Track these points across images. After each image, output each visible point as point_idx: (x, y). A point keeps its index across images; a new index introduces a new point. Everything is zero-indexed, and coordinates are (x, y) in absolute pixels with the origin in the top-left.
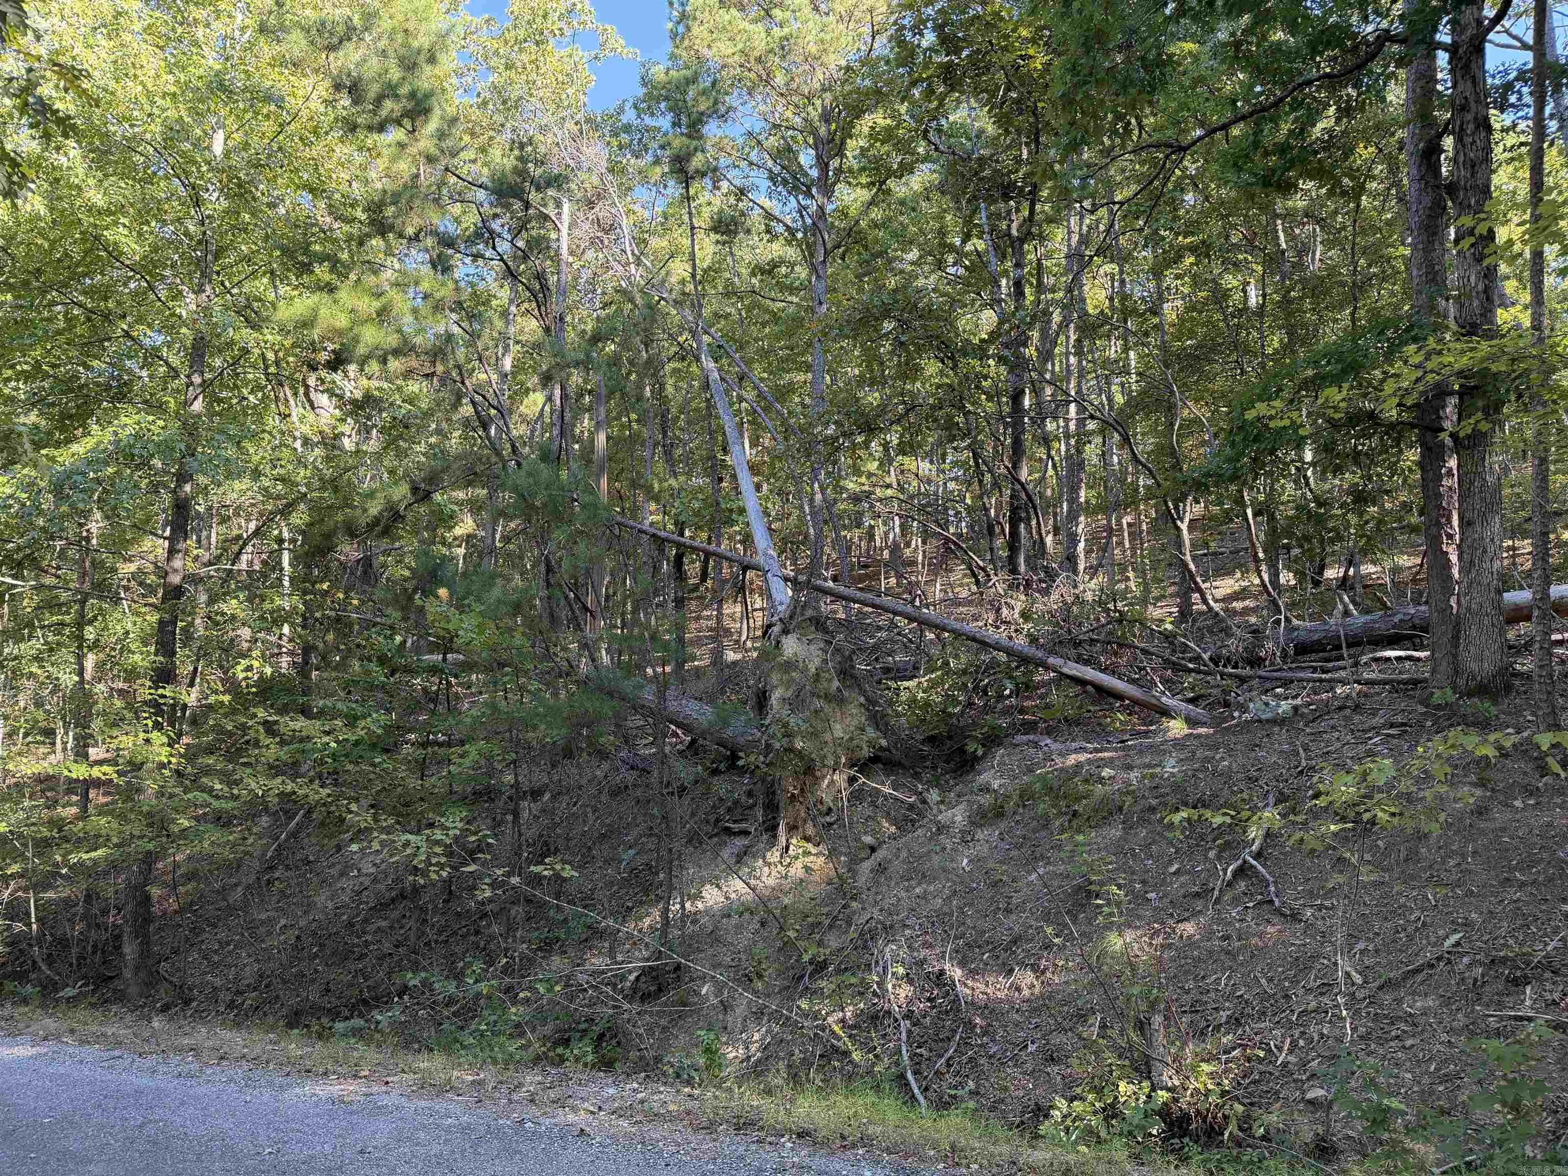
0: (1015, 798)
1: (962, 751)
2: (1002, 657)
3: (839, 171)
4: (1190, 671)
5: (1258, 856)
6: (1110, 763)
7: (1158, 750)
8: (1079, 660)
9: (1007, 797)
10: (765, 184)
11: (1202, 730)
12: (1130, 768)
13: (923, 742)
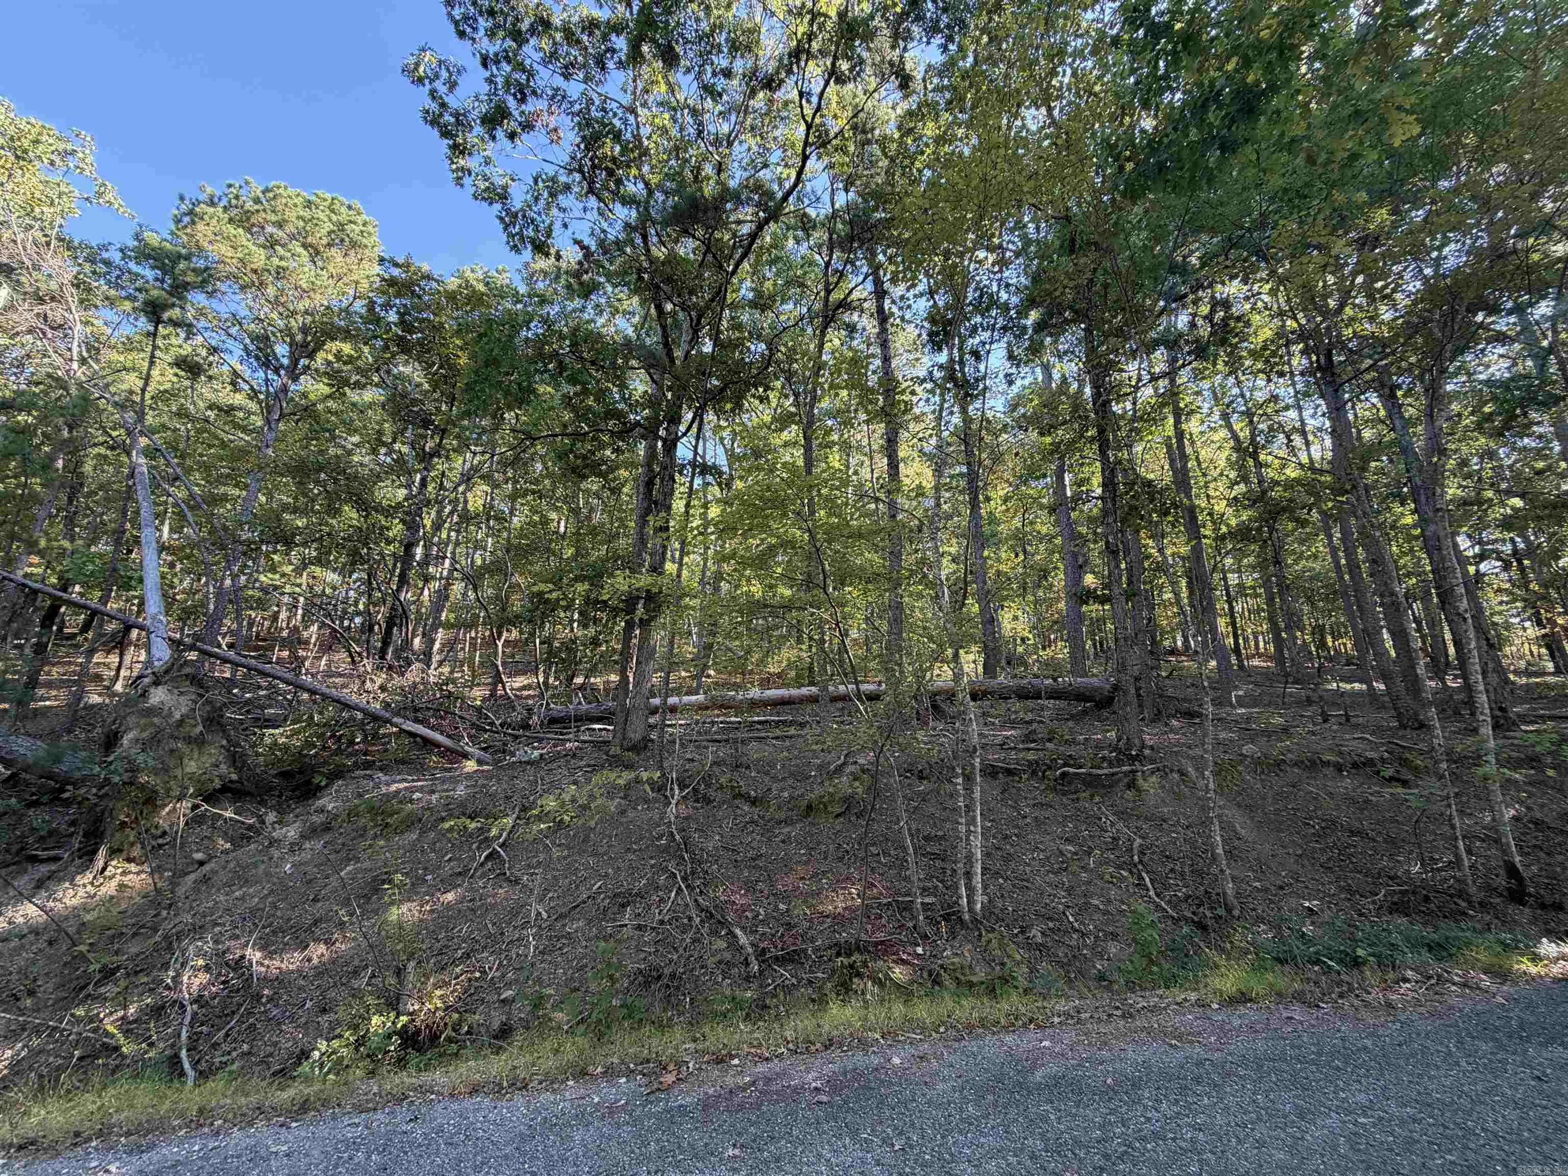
0: (344, 816)
1: (309, 782)
2: (359, 715)
3: (307, 368)
4: (486, 731)
5: (502, 845)
6: (421, 789)
7: (455, 781)
8: (416, 721)
9: (336, 816)
10: (238, 351)
11: (486, 767)
12: (433, 792)
13: (275, 776)
